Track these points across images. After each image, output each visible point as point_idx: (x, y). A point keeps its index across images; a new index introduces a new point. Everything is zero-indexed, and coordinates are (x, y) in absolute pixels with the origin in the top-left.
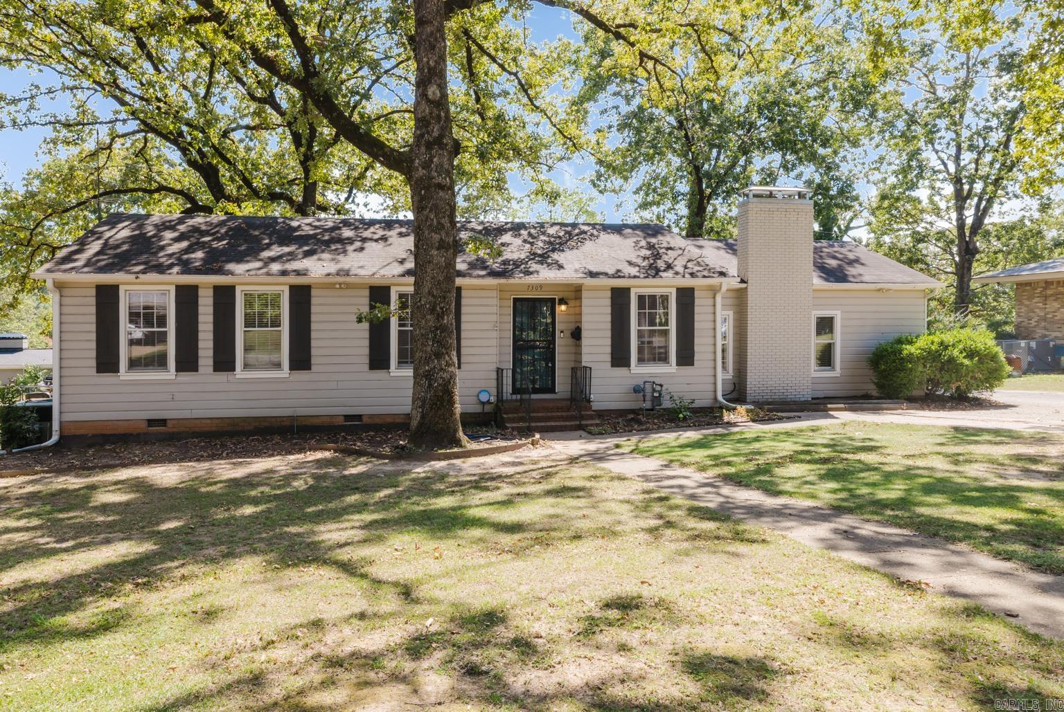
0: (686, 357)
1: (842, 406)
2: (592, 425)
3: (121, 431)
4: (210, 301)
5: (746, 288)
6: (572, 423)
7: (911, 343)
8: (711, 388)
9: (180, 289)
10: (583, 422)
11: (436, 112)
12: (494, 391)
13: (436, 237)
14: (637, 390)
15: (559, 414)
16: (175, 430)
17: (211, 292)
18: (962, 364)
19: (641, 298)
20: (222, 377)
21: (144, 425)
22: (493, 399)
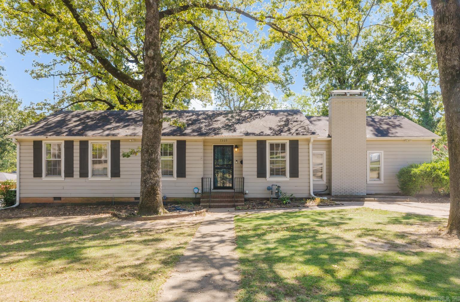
0: (294, 173)
1: (373, 199)
2: (240, 205)
3: (43, 202)
4: (78, 147)
5: (331, 140)
6: (231, 204)
7: (417, 167)
8: (307, 188)
9: (66, 142)
10: (236, 204)
11: (152, 62)
12: (200, 188)
13: (150, 118)
14: (269, 189)
15: (227, 199)
16: (65, 202)
17: (78, 143)
18: (444, 179)
19: (272, 145)
20: (83, 180)
21: (52, 199)
22: (200, 192)
